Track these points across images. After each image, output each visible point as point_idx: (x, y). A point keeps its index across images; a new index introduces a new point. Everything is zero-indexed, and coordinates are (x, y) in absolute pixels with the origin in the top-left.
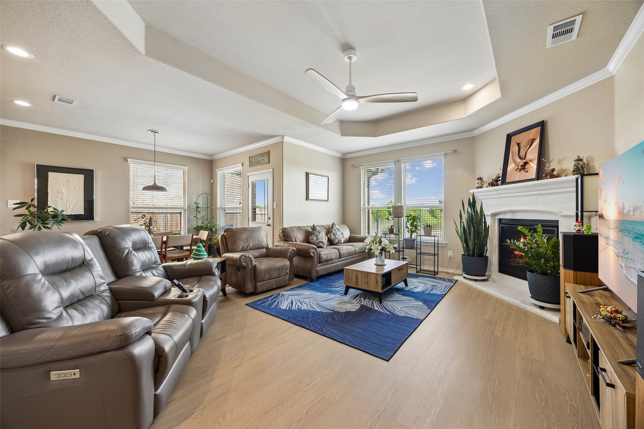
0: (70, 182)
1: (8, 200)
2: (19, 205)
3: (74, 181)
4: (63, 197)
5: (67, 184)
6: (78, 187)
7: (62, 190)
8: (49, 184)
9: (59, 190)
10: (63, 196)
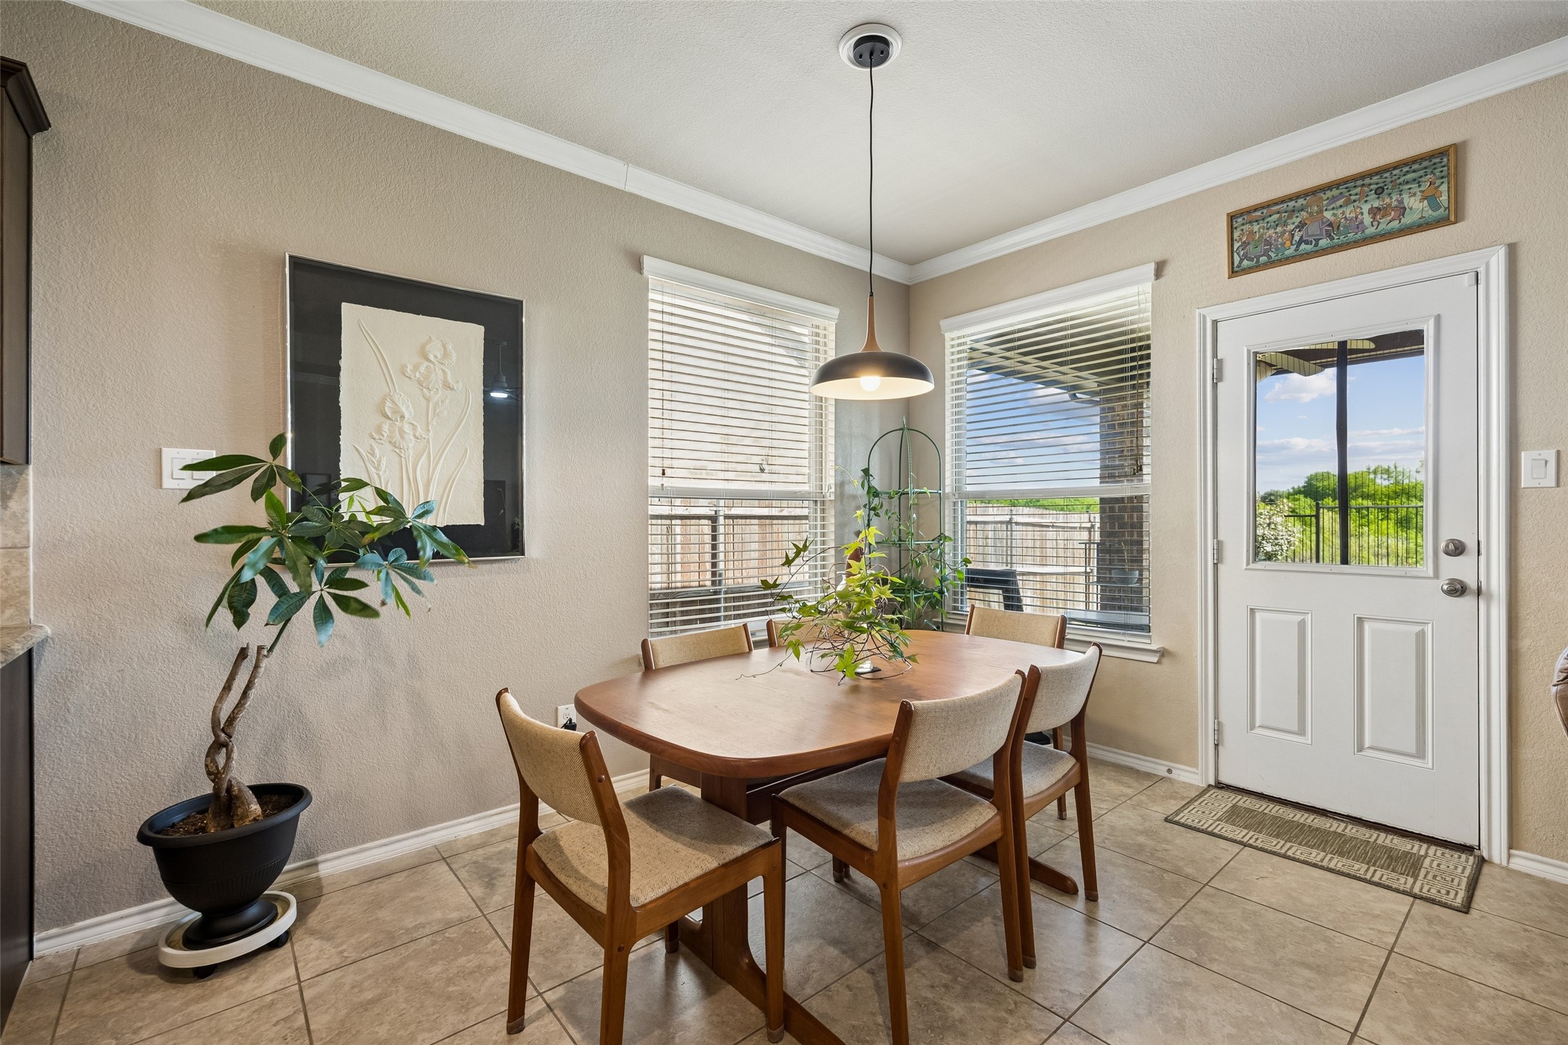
0: (431, 357)
1: (165, 451)
2: (214, 474)
3: (446, 354)
4: (402, 437)
5: (416, 367)
6: (461, 385)
7: (396, 398)
8: (343, 363)
9: (384, 400)
10: (402, 432)
